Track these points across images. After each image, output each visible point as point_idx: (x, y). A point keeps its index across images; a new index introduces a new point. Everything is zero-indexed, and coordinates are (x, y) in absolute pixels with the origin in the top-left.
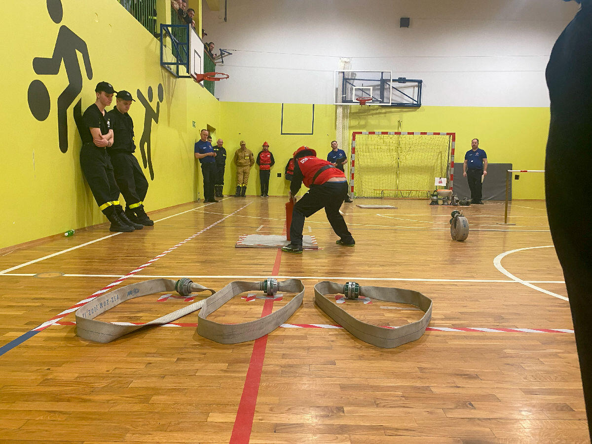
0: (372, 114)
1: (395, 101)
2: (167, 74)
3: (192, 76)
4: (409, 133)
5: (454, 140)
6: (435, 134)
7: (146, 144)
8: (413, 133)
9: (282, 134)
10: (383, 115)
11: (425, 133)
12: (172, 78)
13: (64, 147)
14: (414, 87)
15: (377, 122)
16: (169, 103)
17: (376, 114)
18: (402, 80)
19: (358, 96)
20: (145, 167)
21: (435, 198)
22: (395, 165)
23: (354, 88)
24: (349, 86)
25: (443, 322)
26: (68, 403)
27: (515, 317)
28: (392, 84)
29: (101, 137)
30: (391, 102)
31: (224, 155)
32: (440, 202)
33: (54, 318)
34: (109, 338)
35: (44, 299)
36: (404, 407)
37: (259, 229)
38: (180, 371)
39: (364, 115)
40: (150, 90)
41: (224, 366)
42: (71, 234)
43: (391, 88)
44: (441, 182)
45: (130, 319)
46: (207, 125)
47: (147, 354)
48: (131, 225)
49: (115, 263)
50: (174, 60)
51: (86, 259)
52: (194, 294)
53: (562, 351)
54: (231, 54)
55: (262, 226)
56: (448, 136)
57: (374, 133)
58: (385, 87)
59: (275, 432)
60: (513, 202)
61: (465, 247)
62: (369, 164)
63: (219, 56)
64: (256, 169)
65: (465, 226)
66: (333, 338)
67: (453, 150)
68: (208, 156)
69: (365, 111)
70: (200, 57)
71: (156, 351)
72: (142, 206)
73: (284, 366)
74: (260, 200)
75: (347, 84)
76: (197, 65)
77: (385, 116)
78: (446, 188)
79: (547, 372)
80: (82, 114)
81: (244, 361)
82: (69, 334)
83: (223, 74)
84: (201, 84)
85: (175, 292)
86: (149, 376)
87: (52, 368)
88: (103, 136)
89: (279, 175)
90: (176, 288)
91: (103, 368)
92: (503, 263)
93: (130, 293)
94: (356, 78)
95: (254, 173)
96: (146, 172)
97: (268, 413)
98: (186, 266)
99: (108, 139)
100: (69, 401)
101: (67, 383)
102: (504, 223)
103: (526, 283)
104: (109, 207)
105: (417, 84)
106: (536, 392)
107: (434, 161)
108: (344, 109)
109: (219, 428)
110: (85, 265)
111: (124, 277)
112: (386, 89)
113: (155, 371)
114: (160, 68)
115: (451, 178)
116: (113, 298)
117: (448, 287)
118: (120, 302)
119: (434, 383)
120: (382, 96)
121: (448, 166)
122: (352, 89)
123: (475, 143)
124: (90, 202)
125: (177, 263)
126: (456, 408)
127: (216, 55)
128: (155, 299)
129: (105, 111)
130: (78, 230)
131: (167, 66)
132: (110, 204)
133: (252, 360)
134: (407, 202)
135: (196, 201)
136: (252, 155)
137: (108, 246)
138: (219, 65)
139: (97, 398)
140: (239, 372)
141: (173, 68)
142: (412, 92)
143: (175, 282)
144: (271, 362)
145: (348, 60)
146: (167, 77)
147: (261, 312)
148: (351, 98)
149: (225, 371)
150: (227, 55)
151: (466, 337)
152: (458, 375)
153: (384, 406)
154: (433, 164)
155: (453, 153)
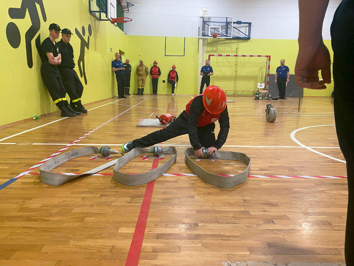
0: (221, 44)
1: (234, 35)
2: (93, 18)
3: (109, 20)
4: (243, 56)
5: (270, 60)
6: (258, 56)
7: (82, 62)
8: (245, 56)
9: (165, 56)
10: (227, 44)
11: (252, 56)
12: (97, 21)
13: (30, 64)
14: (246, 27)
15: (223, 49)
16: (95, 37)
17: (223, 43)
18: (239, 23)
19: (212, 32)
20: (82, 77)
21: (257, 95)
22: (234, 75)
23: (210, 27)
24: (206, 26)
25: (259, 172)
26: (35, 222)
27: (301, 169)
28: (233, 25)
29: (53, 58)
30: (232, 37)
31: (130, 69)
32: (260, 98)
33: (27, 171)
34: (60, 183)
35: (20, 158)
36: (234, 223)
37: (151, 115)
38: (102, 202)
39: (215, 44)
40: (83, 28)
41: (129, 199)
42: (37, 118)
43: (232, 27)
44: (261, 86)
45: (72, 171)
46: (120, 50)
47: (82, 193)
48: (73, 113)
49: (64, 136)
50: (98, 9)
51: (46, 134)
52: (111, 156)
53: (327, 189)
54: (134, 5)
55: (153, 113)
56: (266, 57)
57: (221, 55)
58: (229, 27)
59: (157, 239)
60: (304, 98)
61: (274, 126)
62: (218, 74)
63: (126, 6)
64: (150, 77)
65: (274, 113)
66: (194, 182)
67: (269, 66)
68: (120, 70)
69: (216, 42)
70: (114, 7)
71: (88, 190)
72: (80, 101)
73: (164, 199)
74: (152, 97)
75: (206, 25)
76: (113, 12)
77: (228, 45)
78: (264, 89)
79: (318, 202)
80: (41, 44)
81: (140, 196)
82: (35, 180)
83: (128, 18)
84: (115, 25)
85: (100, 154)
86: (84, 206)
87: (26, 201)
88: (55, 58)
89: (164, 81)
90: (100, 152)
91: (56, 201)
92: (296, 136)
93: (73, 155)
94: (211, 21)
95: (148, 80)
96: (82, 80)
97: (154, 227)
98: (106, 138)
99: (58, 59)
100: (36, 221)
101: (34, 210)
102: (297, 111)
103: (308, 148)
104: (60, 102)
105: (248, 25)
106: (310, 214)
107: (257, 73)
108: (203, 40)
109: (124, 236)
110: (46, 138)
111: (69, 145)
112: (229, 28)
113: (87, 203)
114: (89, 14)
115: (267, 83)
116: (62, 158)
117: (262, 151)
118: (67, 160)
119: (252, 209)
120: (227, 32)
121: (266, 76)
122: (208, 28)
123: (283, 62)
124: (48, 99)
125: (101, 136)
126: (264, 223)
127: (124, 6)
128: (87, 159)
129: (55, 41)
130: (41, 115)
131: (93, 13)
132: (60, 100)
133: (145, 196)
134: (240, 98)
135: (113, 97)
136: (147, 69)
137: (60, 125)
138: (127, 12)
139: (52, 219)
140: (137, 203)
141: (97, 14)
142: (245, 30)
143: (99, 148)
144: (156, 197)
145: (206, 10)
146: (93, 20)
147: (151, 166)
148: (208, 34)
149: (129, 202)
150: (131, 6)
151: (271, 181)
152: (266, 204)
153: (222, 223)
154: (257, 75)
155: (269, 68)
